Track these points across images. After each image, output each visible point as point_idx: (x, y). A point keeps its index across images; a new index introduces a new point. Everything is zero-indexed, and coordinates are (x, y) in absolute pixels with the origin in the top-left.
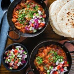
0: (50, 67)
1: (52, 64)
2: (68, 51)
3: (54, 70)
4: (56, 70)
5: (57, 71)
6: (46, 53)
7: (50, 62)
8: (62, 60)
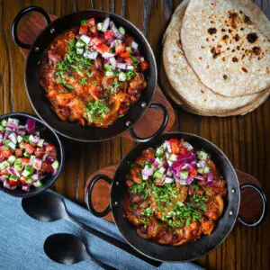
0: (109, 74)
1: (98, 70)
2: (48, 30)
3: (113, 61)
4: (112, 55)
5: (113, 50)
6: (70, 95)
7: (94, 78)
8: (78, 44)
